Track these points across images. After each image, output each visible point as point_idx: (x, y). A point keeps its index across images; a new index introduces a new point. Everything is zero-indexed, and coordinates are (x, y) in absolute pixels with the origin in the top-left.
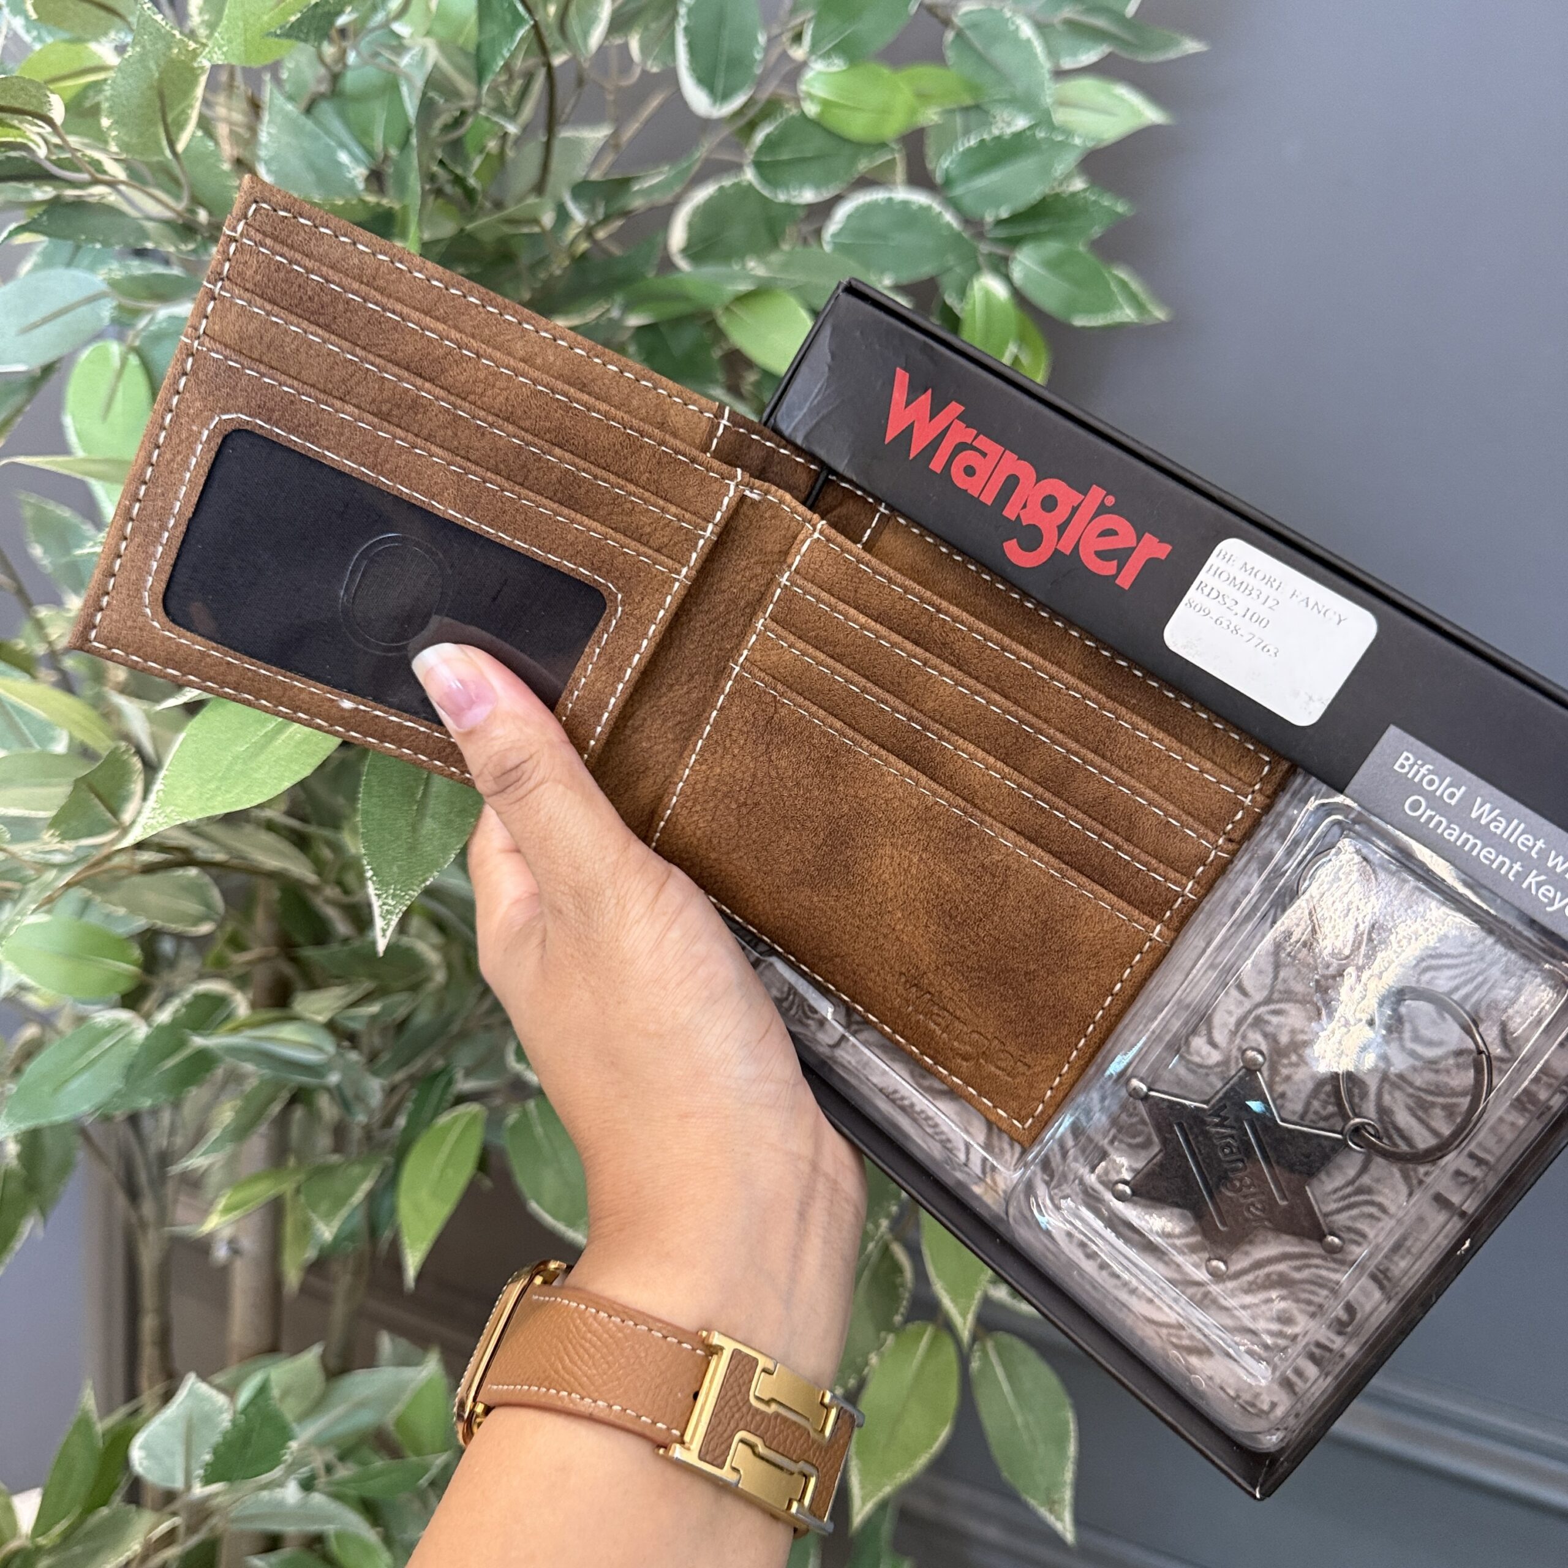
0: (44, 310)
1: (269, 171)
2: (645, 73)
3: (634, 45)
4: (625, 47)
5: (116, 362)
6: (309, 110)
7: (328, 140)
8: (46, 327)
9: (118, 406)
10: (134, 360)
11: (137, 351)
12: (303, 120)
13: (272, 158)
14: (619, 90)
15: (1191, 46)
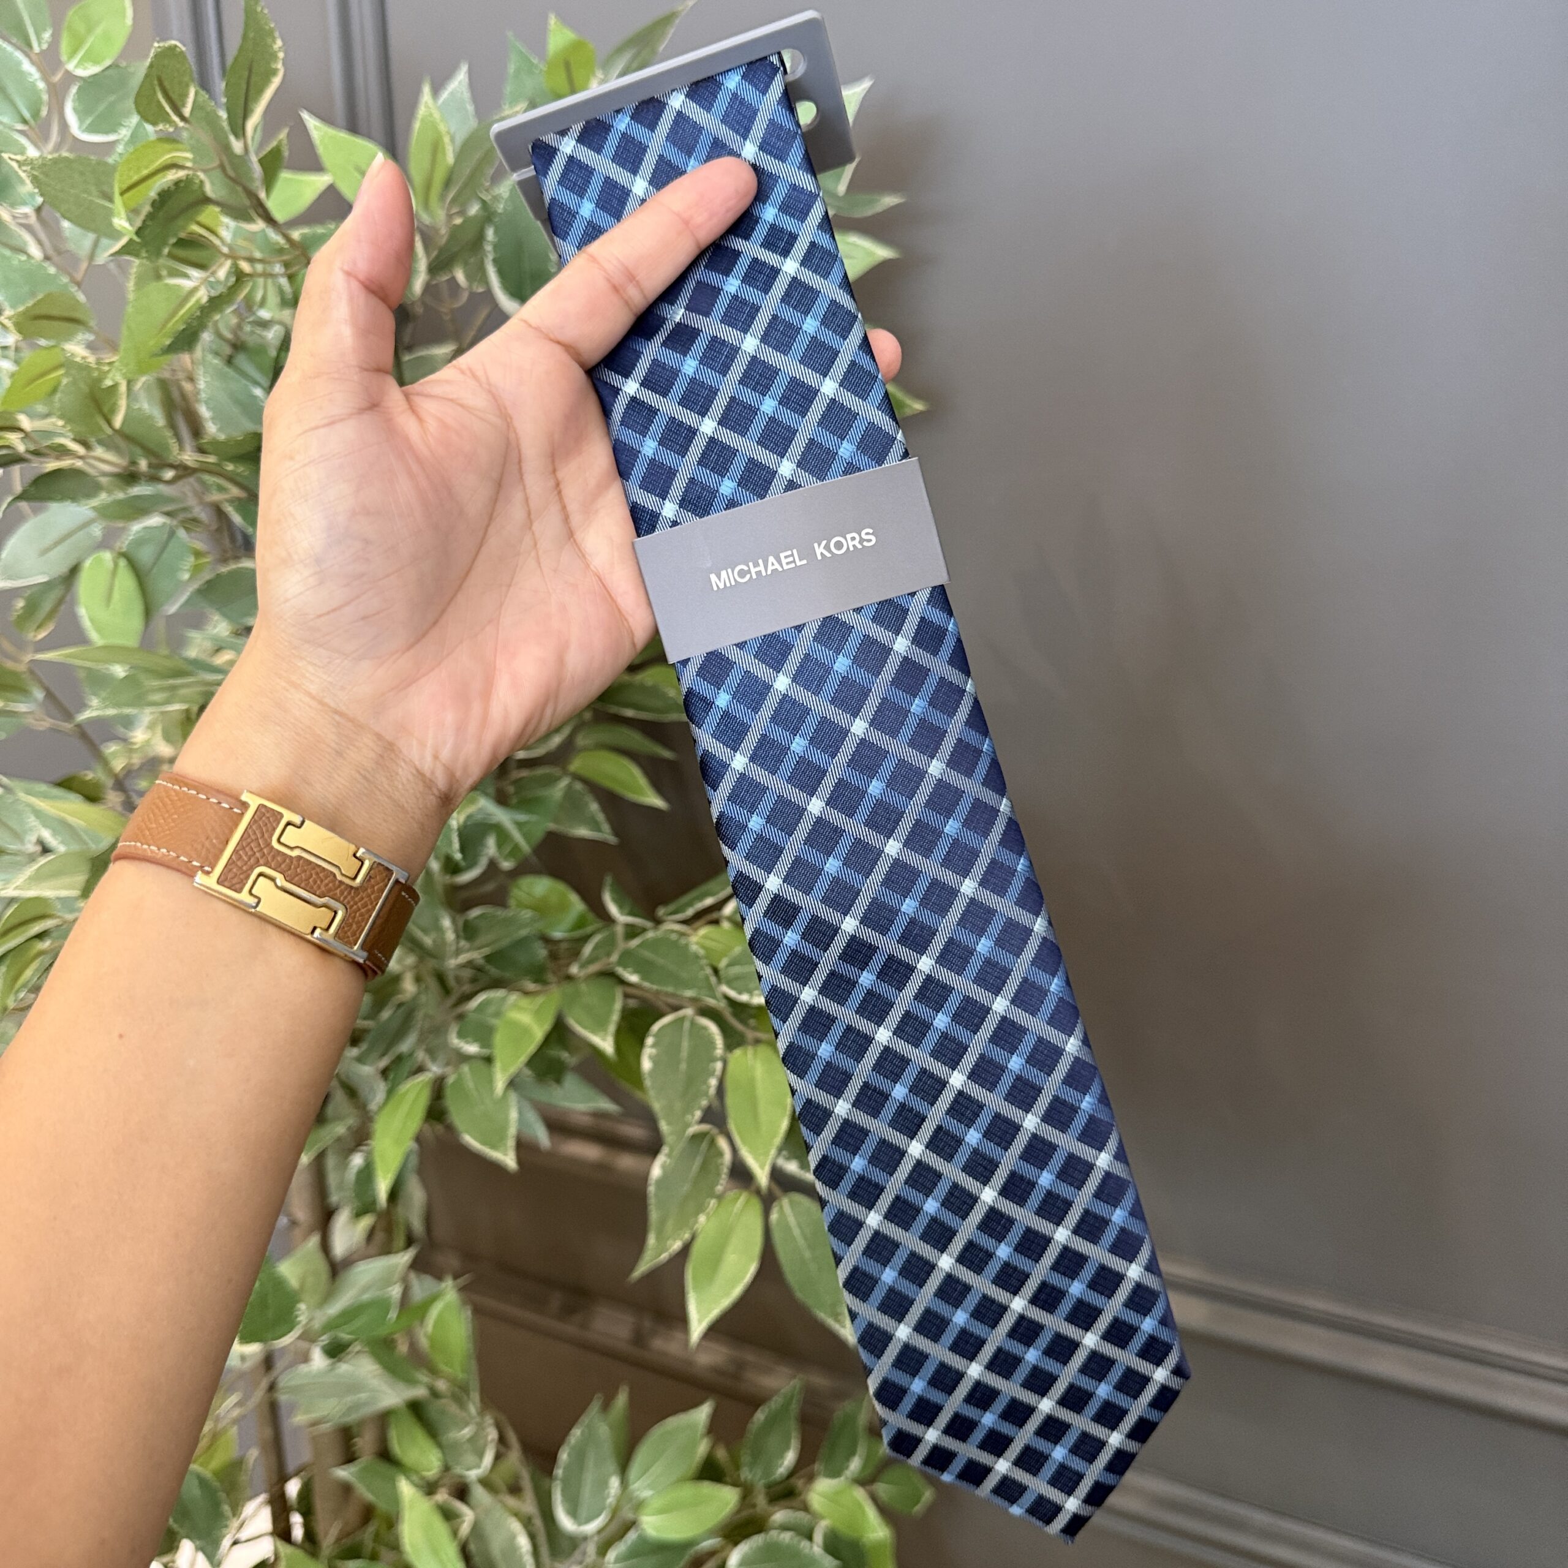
0: (54, 535)
1: (208, 408)
2: (472, 295)
3: (460, 276)
4: (453, 280)
5: (111, 565)
6: (229, 361)
7: (244, 382)
8: (59, 548)
9: (116, 596)
10: (122, 563)
11: (124, 555)
12: (227, 369)
13: (209, 399)
14: (452, 311)
15: (889, 201)
